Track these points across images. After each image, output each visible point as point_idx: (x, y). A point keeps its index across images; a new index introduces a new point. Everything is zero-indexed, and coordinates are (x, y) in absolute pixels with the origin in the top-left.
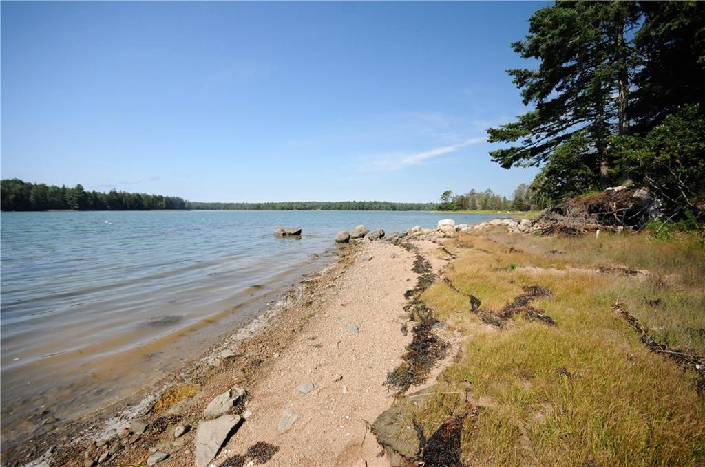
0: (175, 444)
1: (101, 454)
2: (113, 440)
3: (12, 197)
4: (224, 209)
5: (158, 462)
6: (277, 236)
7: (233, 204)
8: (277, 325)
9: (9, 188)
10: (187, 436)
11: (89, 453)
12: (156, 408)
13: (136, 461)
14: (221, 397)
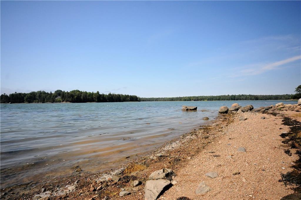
0: (134, 189)
1: (98, 186)
2: (104, 182)
3: (76, 97)
4: (155, 101)
5: (125, 195)
6: (183, 110)
7: (160, 98)
8: (187, 146)
9: (75, 93)
10: (140, 187)
11: (93, 185)
12: (124, 172)
13: (114, 192)
14: (158, 171)
